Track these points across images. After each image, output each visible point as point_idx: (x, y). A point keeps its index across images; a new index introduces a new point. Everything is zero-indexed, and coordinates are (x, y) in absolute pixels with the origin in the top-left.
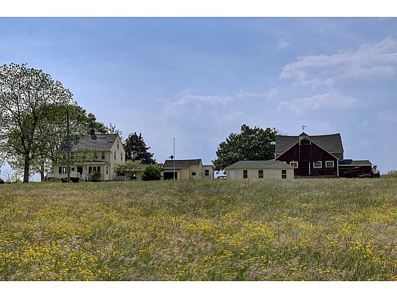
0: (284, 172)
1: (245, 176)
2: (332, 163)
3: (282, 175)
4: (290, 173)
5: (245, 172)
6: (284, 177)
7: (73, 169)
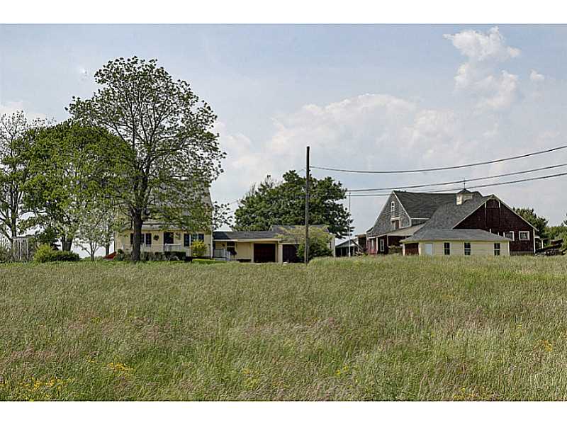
0: (497, 246)
1: (447, 252)
2: (526, 234)
3: (495, 251)
4: (505, 249)
5: (447, 245)
6: (497, 253)
7: (156, 238)
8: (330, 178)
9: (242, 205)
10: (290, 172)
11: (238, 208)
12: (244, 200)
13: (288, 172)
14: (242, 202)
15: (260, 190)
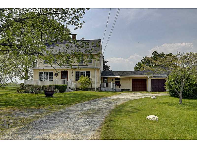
7: (56, 75)
8: (171, 53)
9: (137, 66)
10: (155, 52)
11: (135, 67)
12: (137, 63)
13: (154, 52)
14: (137, 64)
15: (143, 59)
